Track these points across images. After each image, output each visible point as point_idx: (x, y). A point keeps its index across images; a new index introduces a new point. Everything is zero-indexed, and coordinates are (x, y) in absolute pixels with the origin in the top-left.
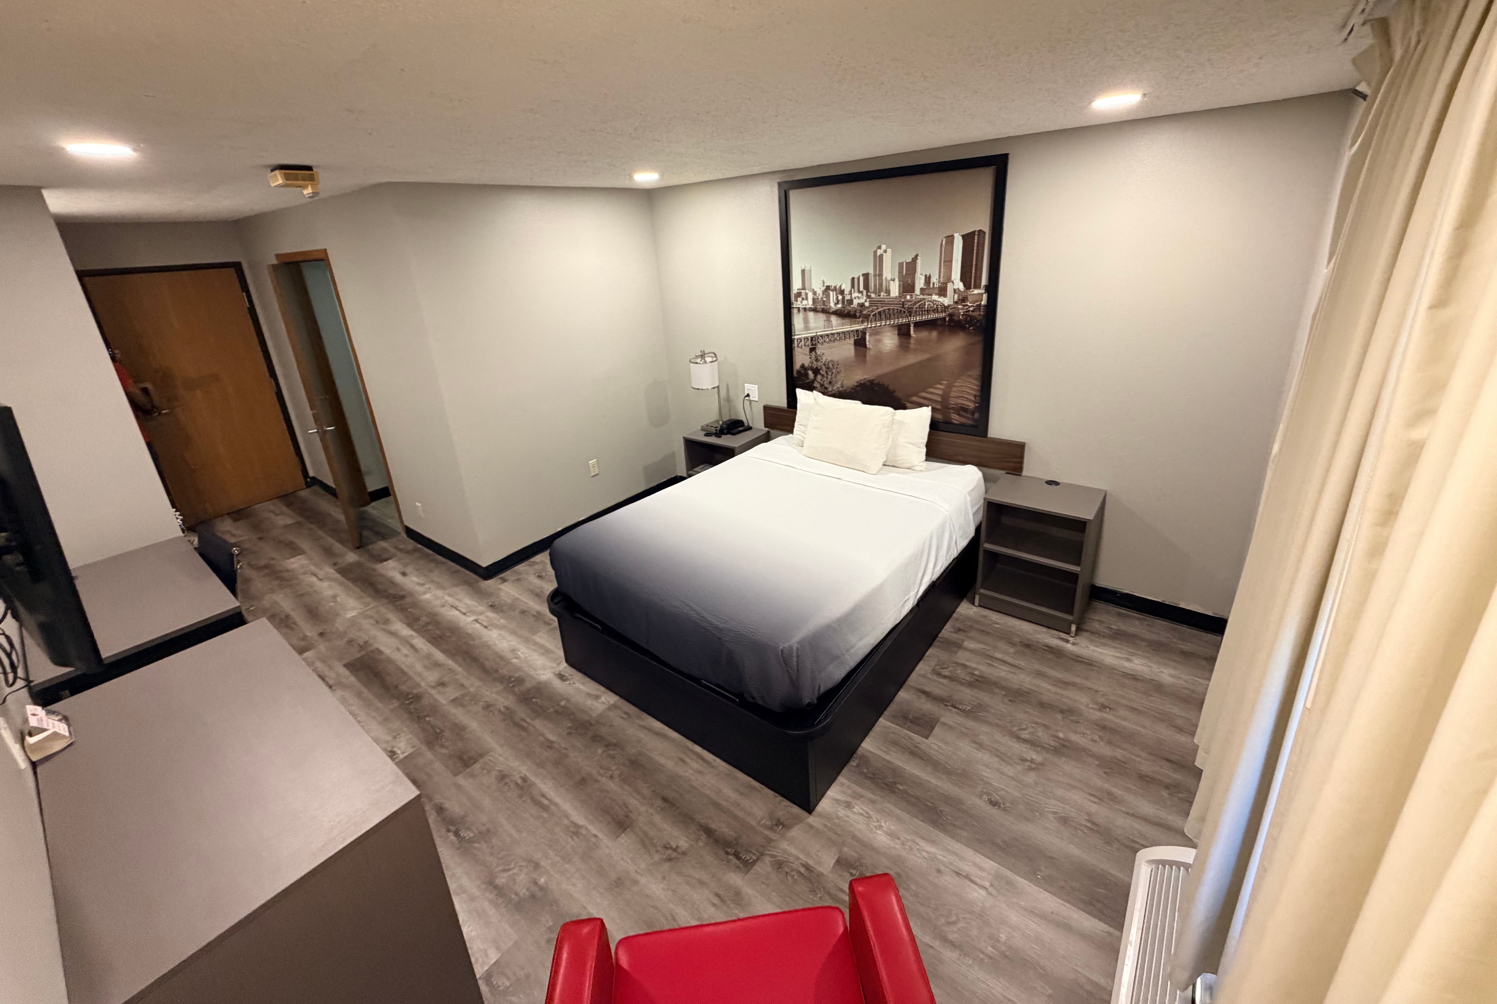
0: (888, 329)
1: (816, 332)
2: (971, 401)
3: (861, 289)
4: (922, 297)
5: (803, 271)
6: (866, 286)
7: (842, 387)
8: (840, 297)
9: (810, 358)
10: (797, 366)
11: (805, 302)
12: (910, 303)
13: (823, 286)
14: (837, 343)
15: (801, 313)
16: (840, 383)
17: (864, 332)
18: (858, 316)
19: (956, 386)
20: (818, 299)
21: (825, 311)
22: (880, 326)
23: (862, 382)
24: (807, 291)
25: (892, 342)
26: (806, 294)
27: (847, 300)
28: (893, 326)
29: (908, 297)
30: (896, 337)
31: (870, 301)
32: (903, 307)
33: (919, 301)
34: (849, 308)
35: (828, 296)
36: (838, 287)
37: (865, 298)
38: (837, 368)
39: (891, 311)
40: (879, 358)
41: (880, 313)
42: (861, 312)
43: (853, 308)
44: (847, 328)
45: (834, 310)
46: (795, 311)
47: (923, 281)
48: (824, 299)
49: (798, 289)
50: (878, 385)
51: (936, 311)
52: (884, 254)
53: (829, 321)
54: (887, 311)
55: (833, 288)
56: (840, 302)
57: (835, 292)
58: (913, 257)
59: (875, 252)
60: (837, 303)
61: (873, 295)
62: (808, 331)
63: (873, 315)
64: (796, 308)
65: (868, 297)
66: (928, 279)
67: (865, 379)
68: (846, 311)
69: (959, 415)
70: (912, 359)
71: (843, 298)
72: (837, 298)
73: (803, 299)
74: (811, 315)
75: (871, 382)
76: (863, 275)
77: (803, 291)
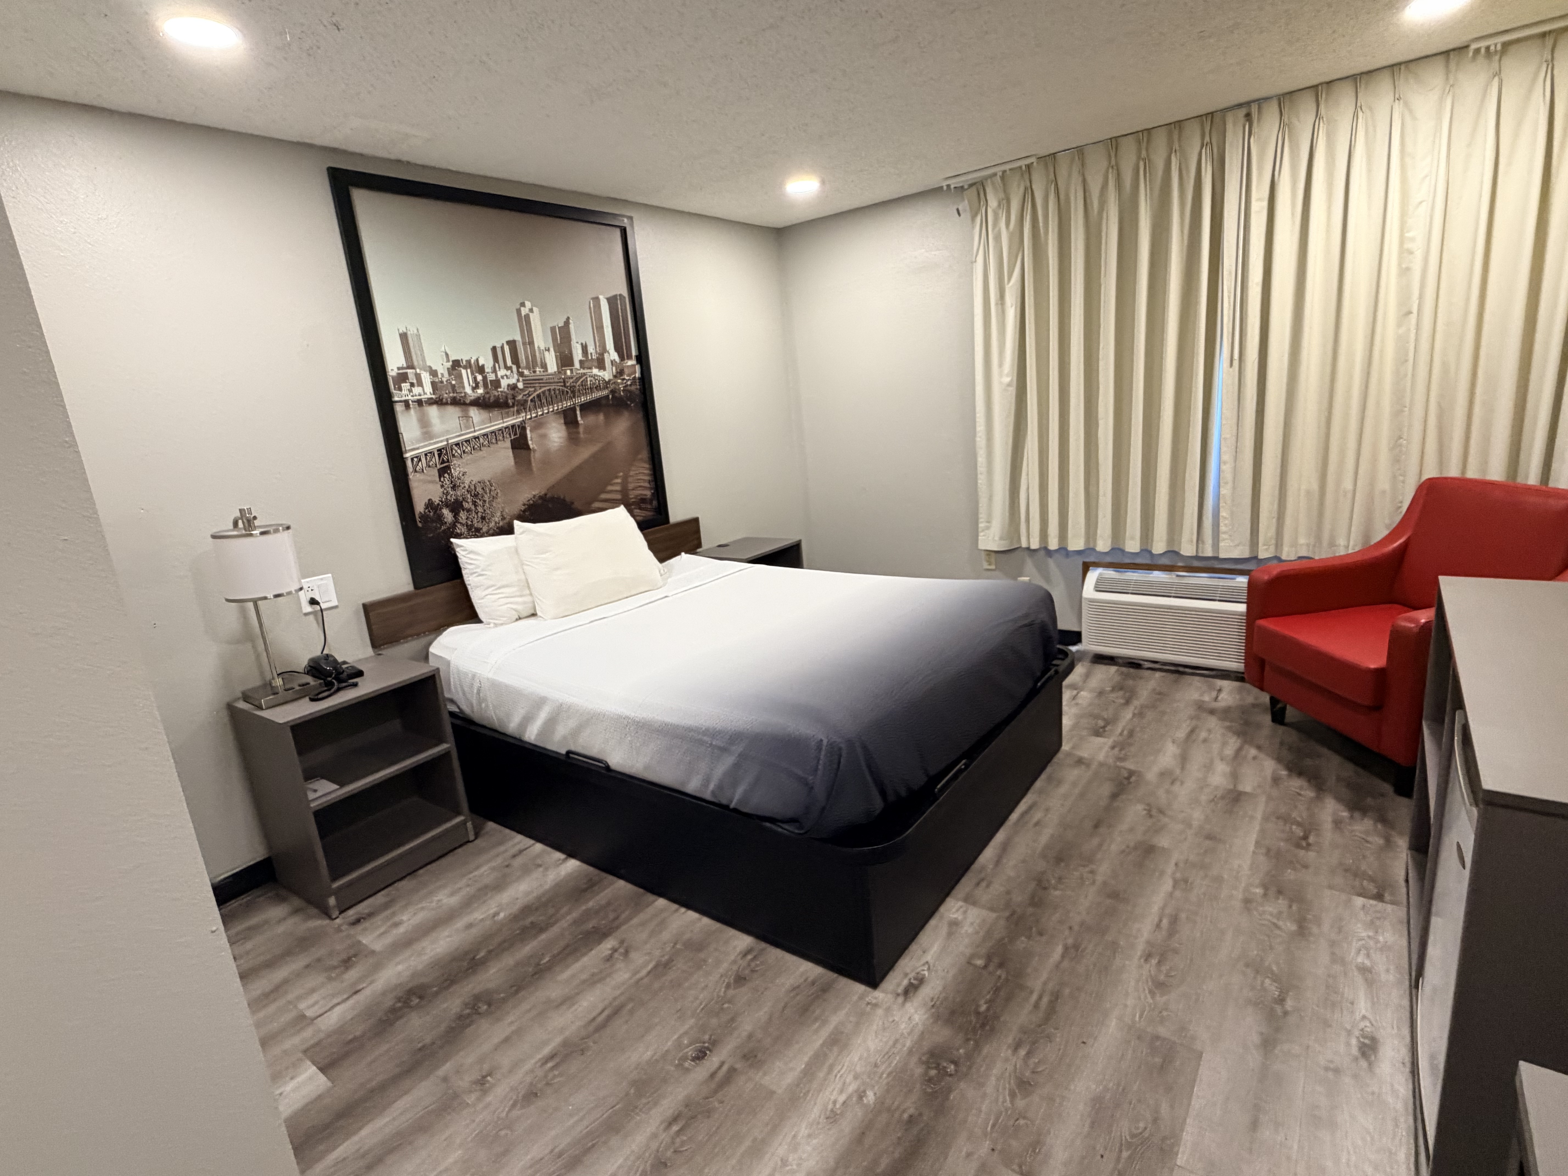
0: (552, 417)
1: (447, 440)
2: (645, 488)
3: (509, 363)
4: (582, 371)
5: (404, 337)
6: (516, 360)
7: (503, 518)
8: (479, 378)
9: (442, 486)
10: (420, 507)
11: (417, 390)
12: (571, 381)
13: (448, 361)
14: (485, 452)
15: (412, 411)
16: (499, 514)
17: (522, 427)
18: (511, 404)
19: (632, 476)
20: (442, 382)
21: (458, 402)
22: (542, 415)
23: (531, 502)
24: (418, 371)
25: (560, 435)
26: (418, 377)
27: (491, 381)
28: (558, 413)
29: (568, 372)
30: (564, 427)
31: (523, 380)
32: (565, 386)
33: (581, 377)
34: (496, 394)
35: (460, 377)
36: (472, 361)
37: (516, 376)
38: (490, 490)
39: (553, 392)
40: (547, 461)
41: (539, 396)
42: (514, 397)
43: (501, 392)
44: (498, 424)
45: (472, 398)
46: (399, 408)
47: (580, 351)
48: (454, 382)
49: (399, 369)
50: (553, 499)
51: (598, 388)
52: (531, 314)
53: (467, 417)
54: (547, 393)
55: (464, 363)
56: (481, 384)
57: (469, 370)
58: (565, 320)
59: (519, 312)
60: (476, 387)
61: (526, 372)
62: (431, 438)
63: (532, 400)
64: (401, 401)
65: (521, 374)
66: (585, 348)
67: (534, 496)
68: (492, 399)
69: (640, 508)
70: (585, 453)
71: (485, 379)
72: (475, 379)
73: (412, 385)
74: (433, 412)
75: (543, 498)
76: (508, 343)
77: (410, 372)
